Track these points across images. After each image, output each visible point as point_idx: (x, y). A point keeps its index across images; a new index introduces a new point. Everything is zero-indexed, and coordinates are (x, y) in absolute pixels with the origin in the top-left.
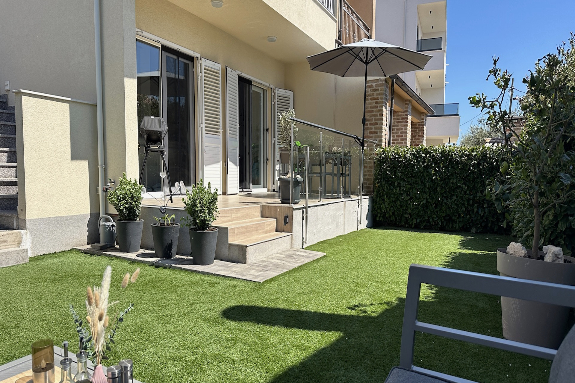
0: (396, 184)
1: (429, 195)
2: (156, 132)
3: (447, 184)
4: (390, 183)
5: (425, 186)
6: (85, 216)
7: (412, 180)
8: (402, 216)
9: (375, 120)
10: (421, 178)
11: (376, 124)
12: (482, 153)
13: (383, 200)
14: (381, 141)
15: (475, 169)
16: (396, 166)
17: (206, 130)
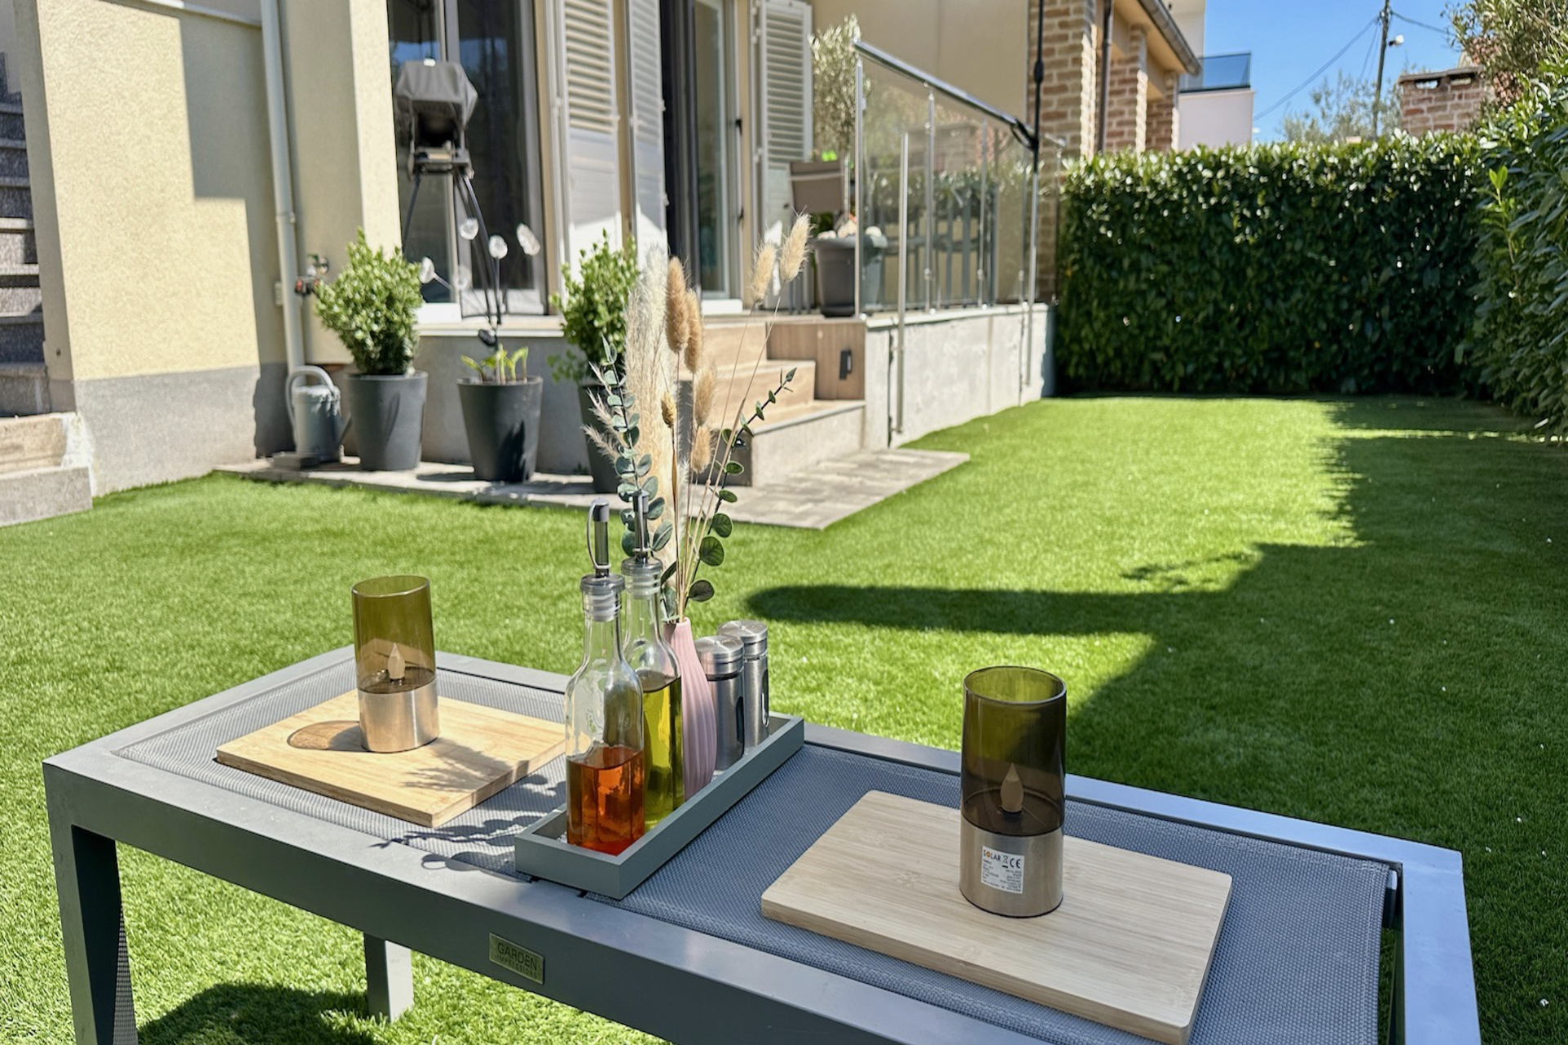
0: (1126, 263)
1: (1224, 292)
2: (443, 106)
3: (1274, 256)
4: (1109, 260)
5: (1213, 266)
6: (245, 371)
7: (1173, 249)
8: (1141, 358)
9: (1061, 76)
10: (1200, 244)
11: (1063, 89)
12: (1380, 159)
13: (1089, 314)
14: (1077, 140)
15: (1356, 206)
16: (1126, 211)
17: (572, 116)
